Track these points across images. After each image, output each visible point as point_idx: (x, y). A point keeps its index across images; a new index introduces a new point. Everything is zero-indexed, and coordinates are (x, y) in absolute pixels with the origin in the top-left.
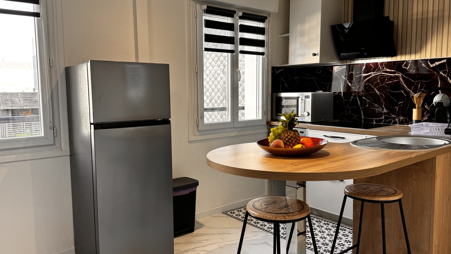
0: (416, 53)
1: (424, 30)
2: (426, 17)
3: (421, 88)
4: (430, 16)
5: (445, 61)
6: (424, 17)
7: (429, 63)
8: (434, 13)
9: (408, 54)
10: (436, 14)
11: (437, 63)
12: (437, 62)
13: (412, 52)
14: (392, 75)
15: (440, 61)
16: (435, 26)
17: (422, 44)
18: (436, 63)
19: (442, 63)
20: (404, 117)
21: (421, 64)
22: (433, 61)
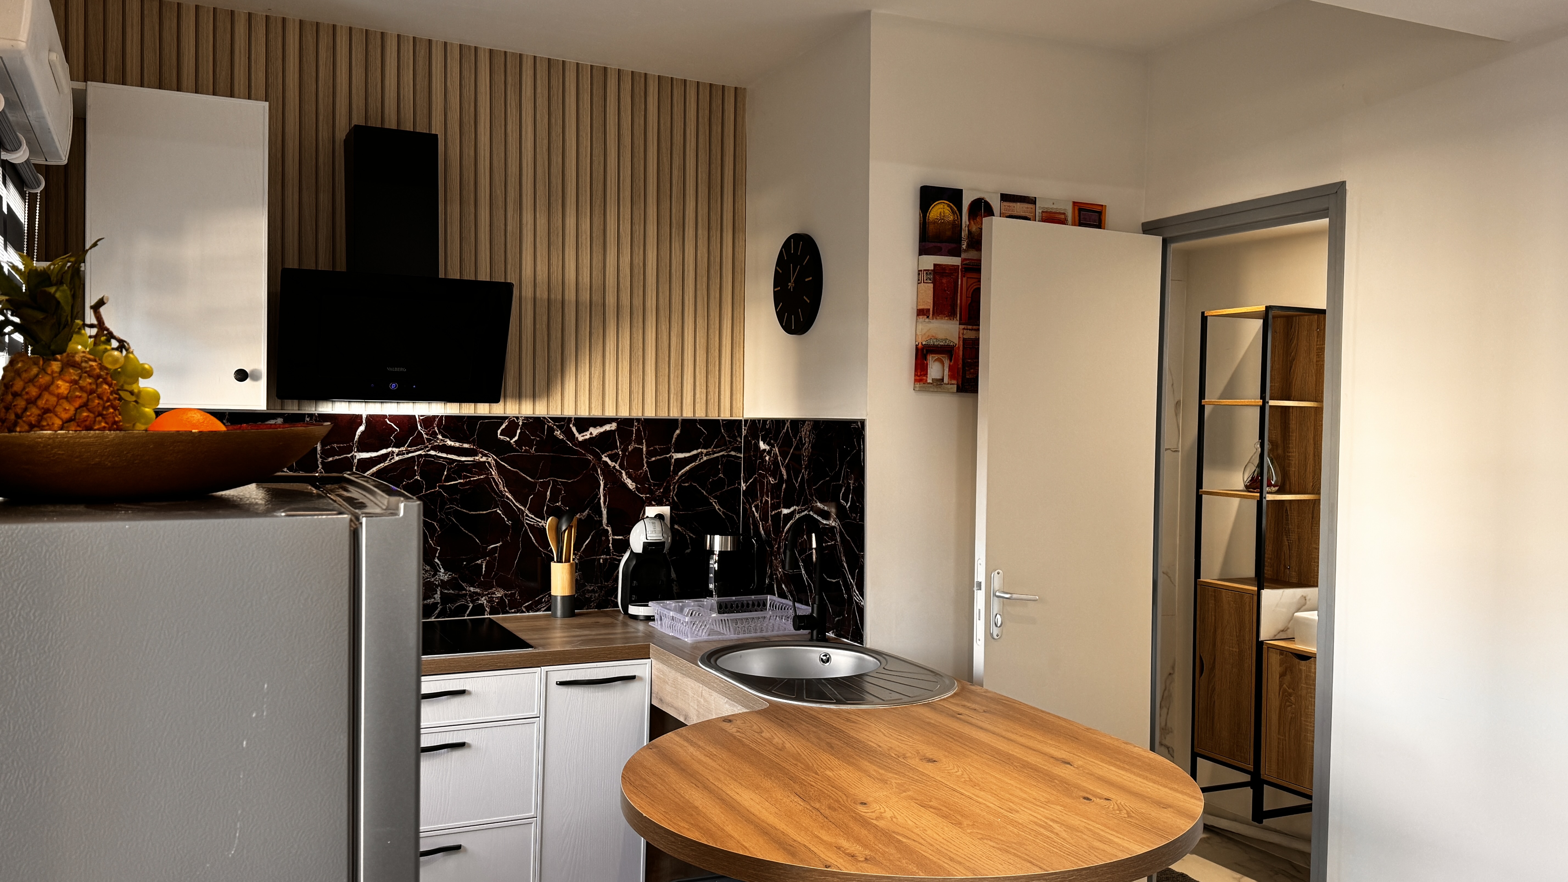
0: (534, 397)
1: (556, 334)
2: (560, 297)
3: (554, 499)
4: (570, 295)
5: (613, 426)
6: (553, 296)
7: (574, 429)
8: (580, 291)
9: (512, 397)
10: (585, 296)
11: (595, 431)
12: (595, 427)
13: (524, 394)
14: (463, 459)
15: (601, 426)
16: (585, 329)
17: (552, 373)
18: (592, 429)
19: (605, 432)
20: (505, 589)
21: (551, 430)
22: (584, 424)
